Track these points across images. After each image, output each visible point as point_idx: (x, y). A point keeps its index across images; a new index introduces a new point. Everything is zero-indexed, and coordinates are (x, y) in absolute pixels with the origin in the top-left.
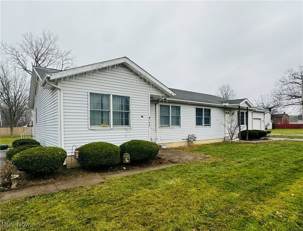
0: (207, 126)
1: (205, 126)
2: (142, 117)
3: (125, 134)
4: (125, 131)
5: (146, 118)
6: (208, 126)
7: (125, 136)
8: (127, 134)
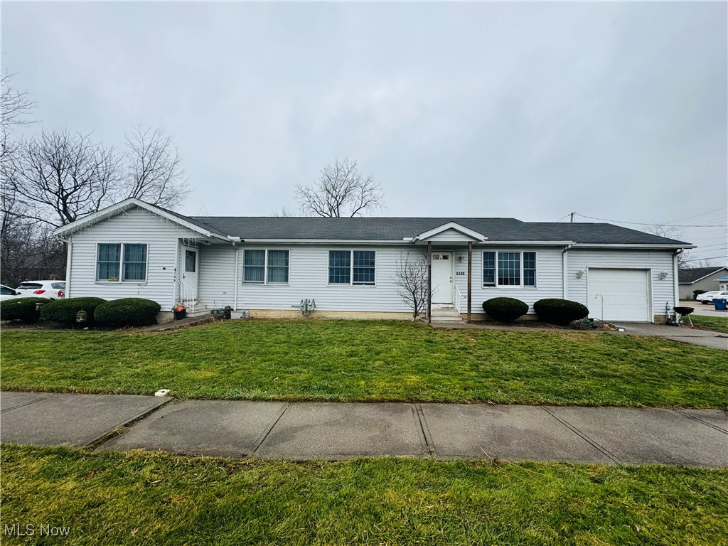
0: (362, 284)
1: (353, 284)
2: (164, 269)
3: (137, 290)
4: (137, 287)
5: (170, 271)
6: (363, 286)
7: (137, 293)
8: (140, 290)
